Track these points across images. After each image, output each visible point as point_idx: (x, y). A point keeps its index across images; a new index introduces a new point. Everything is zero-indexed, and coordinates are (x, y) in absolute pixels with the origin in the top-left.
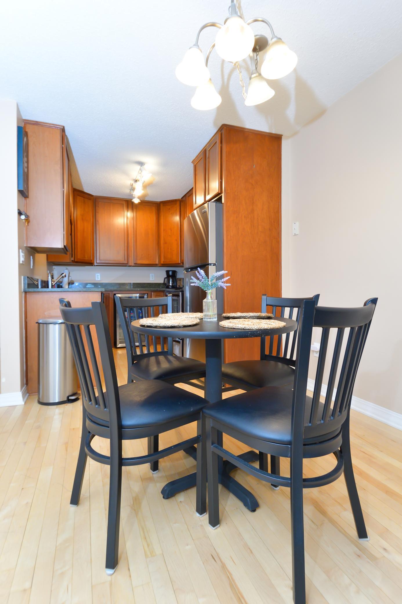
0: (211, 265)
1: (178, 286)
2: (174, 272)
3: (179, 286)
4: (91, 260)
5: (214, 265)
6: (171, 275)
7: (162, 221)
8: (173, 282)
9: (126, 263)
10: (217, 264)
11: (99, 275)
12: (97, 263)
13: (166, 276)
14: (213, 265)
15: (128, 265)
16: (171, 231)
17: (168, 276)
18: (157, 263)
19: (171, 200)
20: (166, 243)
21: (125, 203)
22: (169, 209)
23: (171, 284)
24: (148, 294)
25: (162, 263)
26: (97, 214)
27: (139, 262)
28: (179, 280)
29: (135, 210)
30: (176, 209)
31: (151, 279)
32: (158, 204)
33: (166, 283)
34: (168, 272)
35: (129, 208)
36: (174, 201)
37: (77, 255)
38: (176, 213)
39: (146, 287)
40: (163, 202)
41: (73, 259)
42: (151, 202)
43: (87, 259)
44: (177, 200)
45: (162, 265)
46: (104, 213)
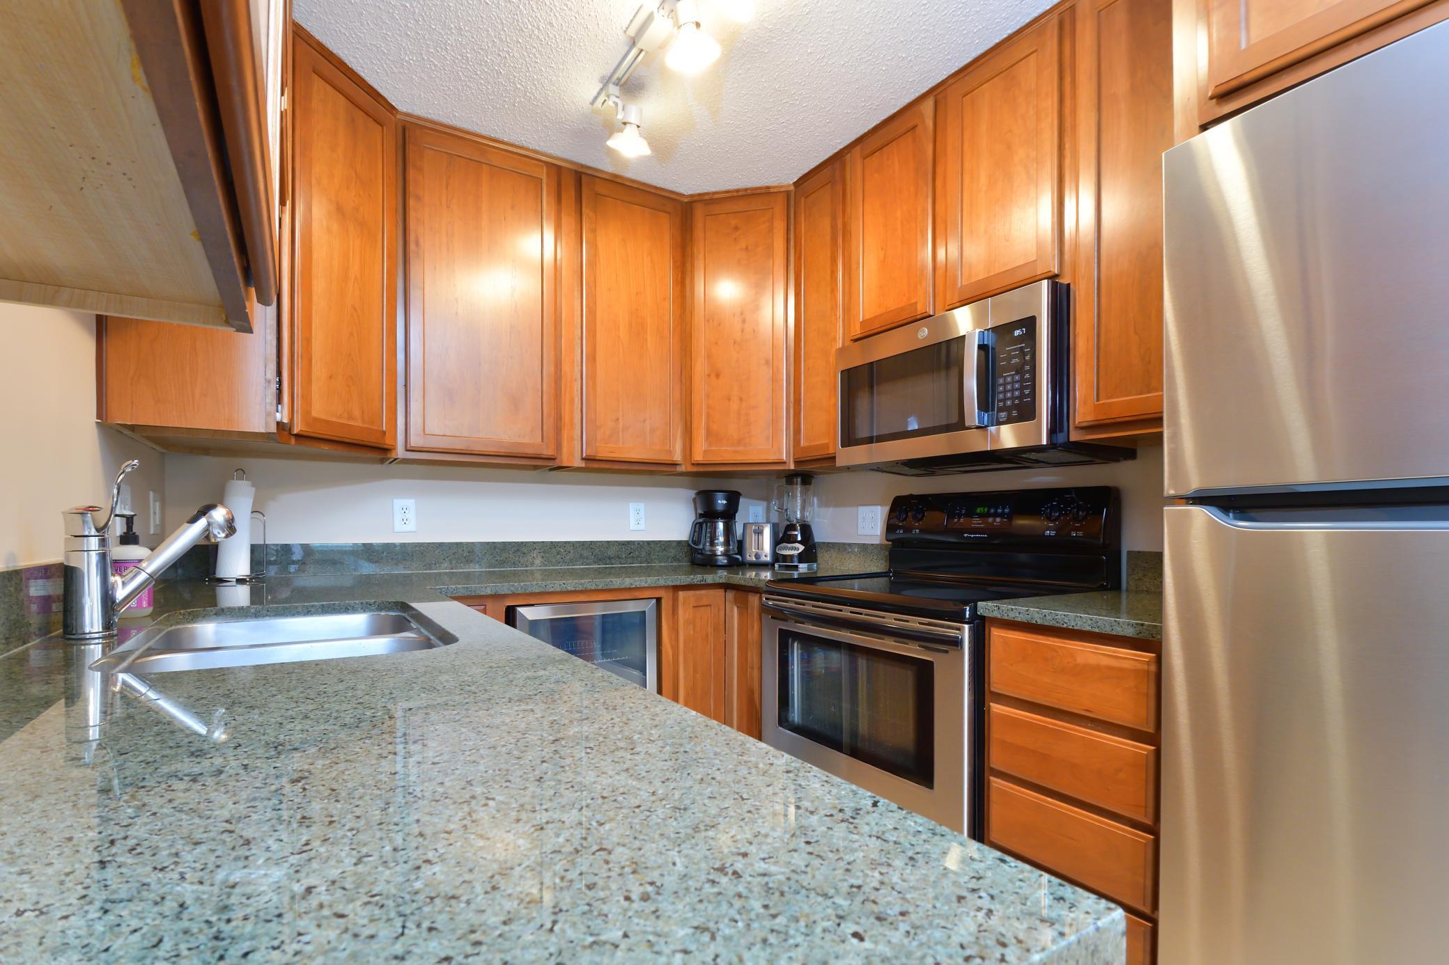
3: (757, 556)
4: (384, 433)
6: (720, 508)
9: (551, 453)
12: (406, 449)
13: (699, 514)
15: (557, 464)
17: (708, 513)
18: (678, 457)
19: (746, 190)
20: (718, 376)
21: (548, 175)
22: (736, 228)
24: (659, 600)
25: (698, 457)
26: (412, 203)
27: (603, 450)
30: (771, 229)
31: (633, 525)
32: (683, 204)
34: (708, 497)
36: (759, 191)
37: (307, 400)
38: (770, 248)
39: (613, 561)
40: (707, 197)
41: (283, 416)
42: (653, 191)
43: (359, 424)
44: (772, 190)
45: (695, 469)
46: (448, 207)
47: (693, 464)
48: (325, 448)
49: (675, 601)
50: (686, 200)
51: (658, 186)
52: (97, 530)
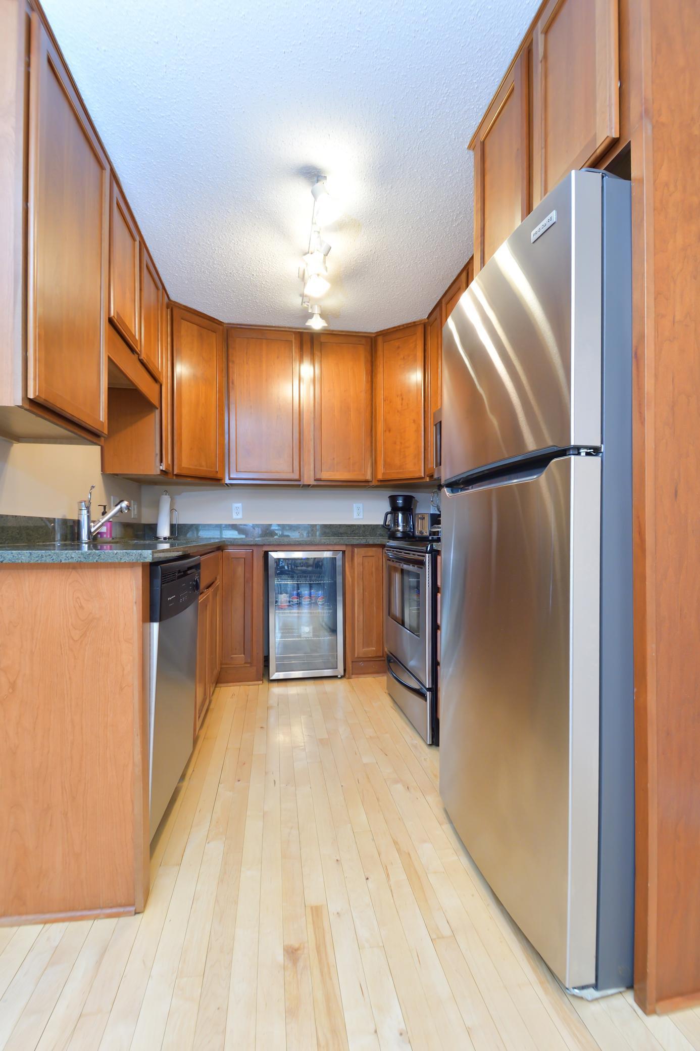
0: (579, 454)
1: (417, 533)
2: (409, 500)
4: (217, 472)
5: (595, 451)
6: (400, 505)
7: (380, 378)
8: (406, 521)
9: (297, 477)
10: (605, 448)
11: (239, 505)
12: (230, 479)
13: (389, 509)
14: (588, 454)
15: (300, 484)
16: (402, 399)
17: (395, 509)
18: (369, 477)
19: (403, 325)
20: (390, 431)
21: (295, 339)
22: (399, 347)
23: (400, 528)
24: (344, 552)
25: (380, 477)
26: (230, 364)
27: (326, 475)
28: (420, 518)
29: (317, 353)
30: (415, 347)
31: (355, 516)
32: (371, 338)
33: (388, 525)
34: (393, 499)
35: (304, 350)
36: (410, 325)
37: (180, 460)
38: (415, 356)
39: (343, 535)
40: (384, 332)
41: (163, 467)
42: (354, 334)
43: (205, 469)
44: (417, 324)
45: (379, 484)
46: (247, 363)
47: (378, 481)
48: (189, 480)
49: (353, 552)
50: (374, 335)
51: (357, 331)
52: (86, 508)
